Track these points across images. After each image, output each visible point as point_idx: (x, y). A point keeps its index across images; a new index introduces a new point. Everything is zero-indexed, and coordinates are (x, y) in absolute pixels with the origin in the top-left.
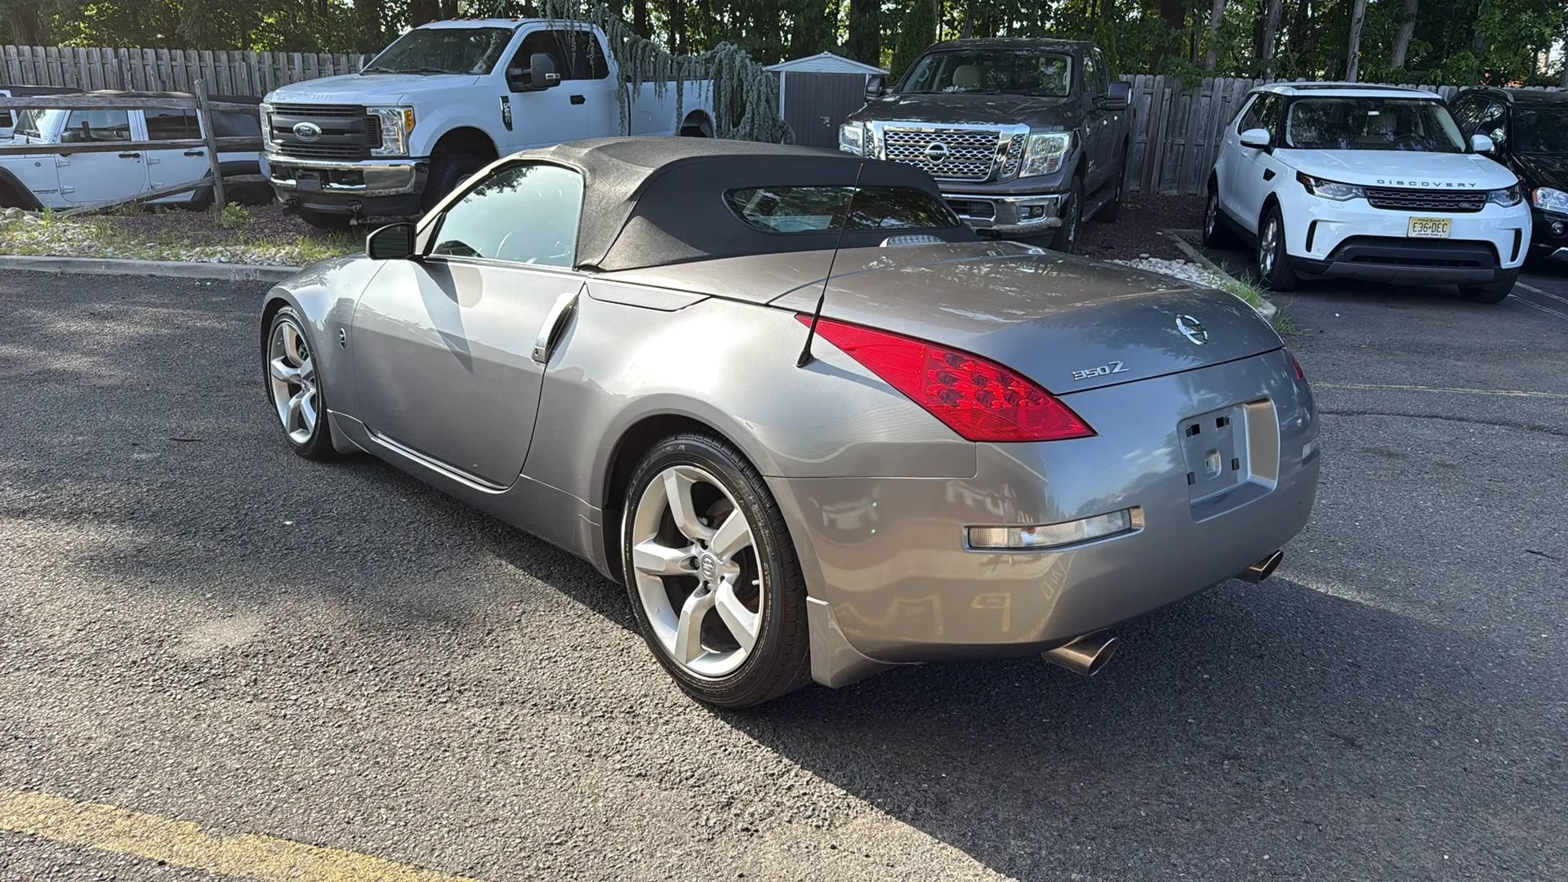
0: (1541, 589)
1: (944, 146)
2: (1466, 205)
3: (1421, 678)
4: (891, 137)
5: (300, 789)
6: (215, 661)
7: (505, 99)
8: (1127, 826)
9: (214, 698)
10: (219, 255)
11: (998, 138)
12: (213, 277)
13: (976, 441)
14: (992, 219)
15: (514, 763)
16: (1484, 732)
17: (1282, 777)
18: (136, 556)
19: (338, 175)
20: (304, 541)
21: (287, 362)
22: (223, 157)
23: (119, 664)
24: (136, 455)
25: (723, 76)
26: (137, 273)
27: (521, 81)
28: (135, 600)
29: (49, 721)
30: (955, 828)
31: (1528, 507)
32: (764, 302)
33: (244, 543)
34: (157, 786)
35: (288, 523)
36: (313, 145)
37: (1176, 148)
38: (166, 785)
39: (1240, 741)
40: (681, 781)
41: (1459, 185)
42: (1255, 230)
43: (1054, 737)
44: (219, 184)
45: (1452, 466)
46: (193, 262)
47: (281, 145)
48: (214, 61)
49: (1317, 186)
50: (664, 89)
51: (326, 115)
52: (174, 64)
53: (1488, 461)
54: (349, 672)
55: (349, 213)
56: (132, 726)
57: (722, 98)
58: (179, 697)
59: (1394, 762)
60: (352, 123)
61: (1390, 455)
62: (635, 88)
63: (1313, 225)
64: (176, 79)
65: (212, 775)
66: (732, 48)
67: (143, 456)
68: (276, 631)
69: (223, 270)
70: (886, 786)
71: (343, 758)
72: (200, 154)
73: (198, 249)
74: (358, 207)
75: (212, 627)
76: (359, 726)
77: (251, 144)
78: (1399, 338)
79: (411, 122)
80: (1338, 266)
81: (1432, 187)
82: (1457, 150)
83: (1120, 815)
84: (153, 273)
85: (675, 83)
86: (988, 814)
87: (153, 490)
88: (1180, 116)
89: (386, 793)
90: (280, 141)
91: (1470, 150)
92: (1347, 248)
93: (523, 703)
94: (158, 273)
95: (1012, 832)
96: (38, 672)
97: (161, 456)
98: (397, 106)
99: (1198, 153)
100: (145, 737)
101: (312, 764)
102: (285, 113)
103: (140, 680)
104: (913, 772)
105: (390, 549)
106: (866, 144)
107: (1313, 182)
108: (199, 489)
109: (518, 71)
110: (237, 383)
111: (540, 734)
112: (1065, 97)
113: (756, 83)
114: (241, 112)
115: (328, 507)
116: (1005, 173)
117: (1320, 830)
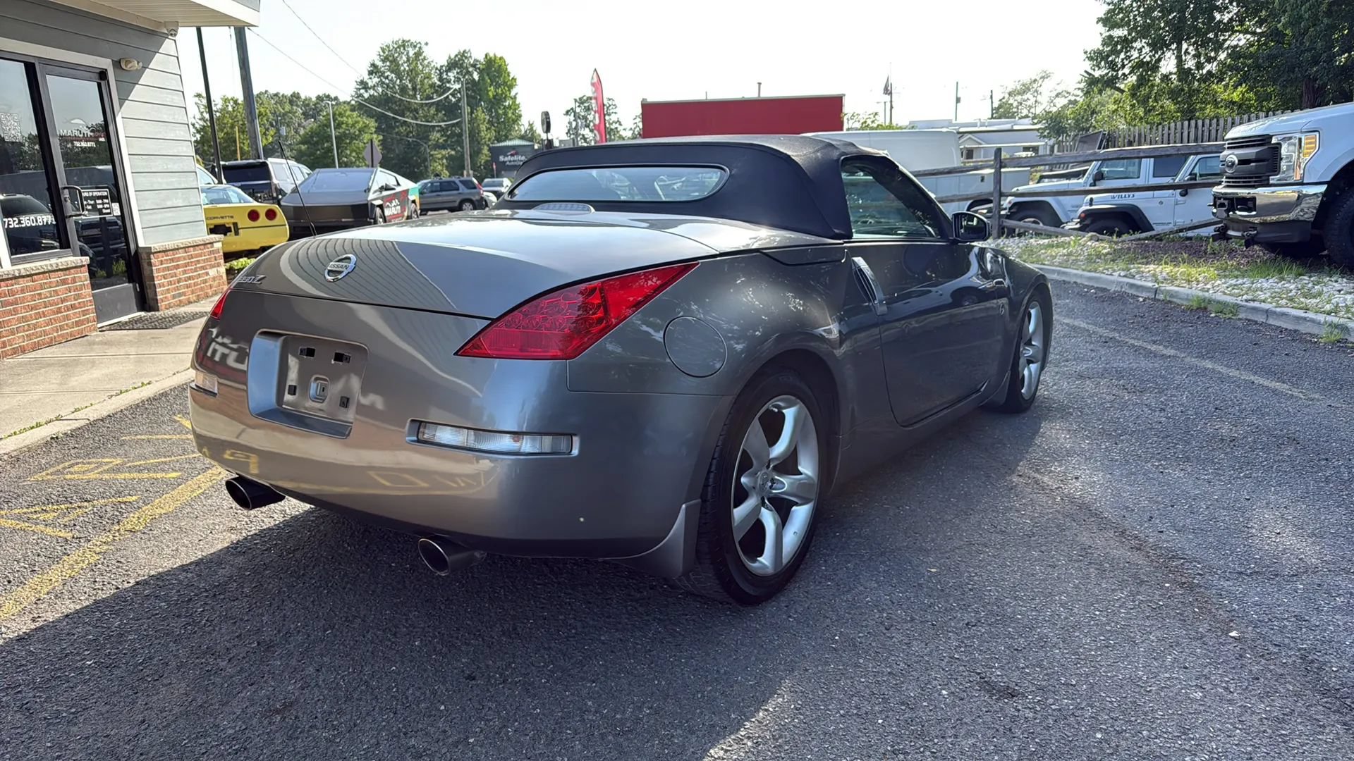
36: (1233, 175)
60: (1257, 152)
74: (1254, 233)
98: (1300, 132)
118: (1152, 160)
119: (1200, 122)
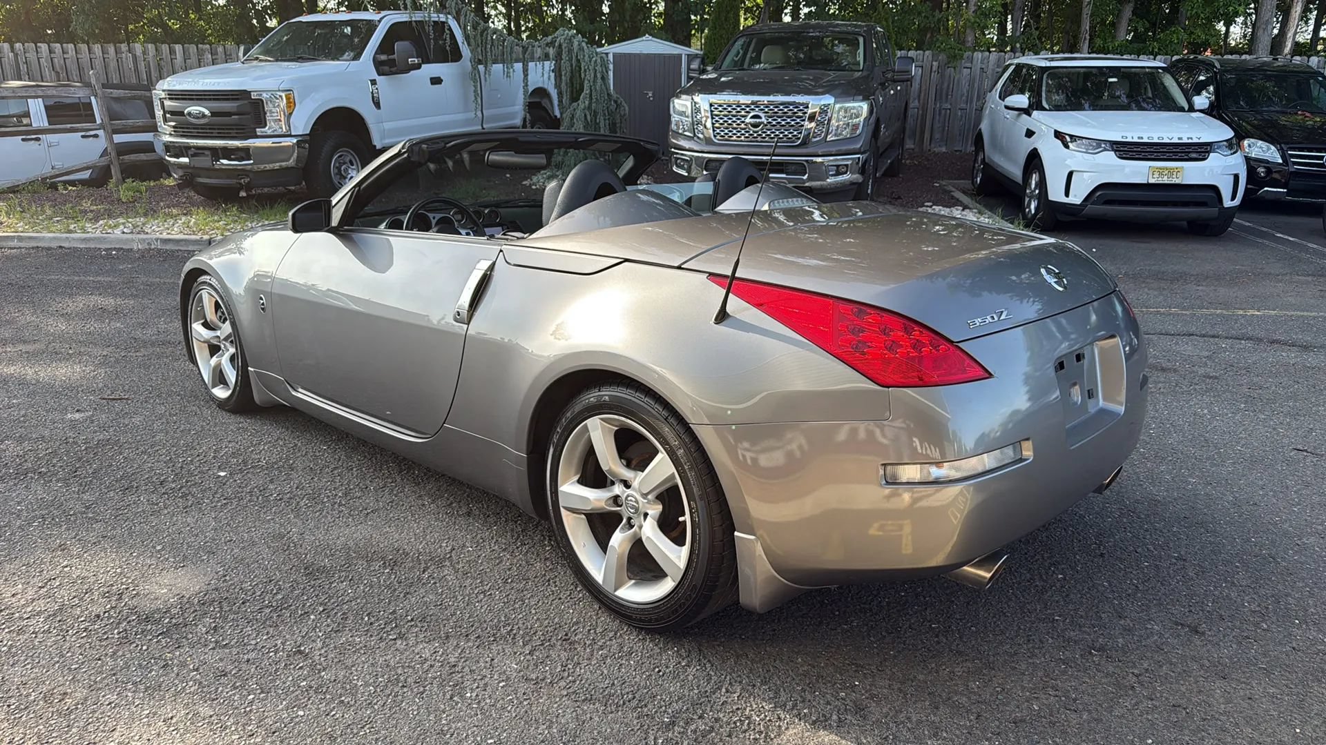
0: (1314, 482)
1: (762, 115)
2: (1194, 155)
3: (1237, 567)
4: (716, 109)
5: (274, 733)
6: (173, 611)
7: (374, 82)
8: (1024, 721)
9: (179, 647)
10: (122, 227)
11: (807, 107)
12: (117, 246)
13: (889, 387)
14: (805, 177)
15: (468, 695)
16: (1301, 614)
17: (1145, 665)
18: (84, 513)
19: (227, 153)
20: (240, 490)
21: (206, 325)
22: (118, 138)
23: (82, 619)
24: (69, 416)
25: (563, 57)
26: (46, 245)
27: (387, 65)
28: (90, 555)
29: (24, 679)
30: (876, 732)
31: (1285, 410)
32: (676, 265)
33: (184, 496)
34: (137, 738)
35: (222, 474)
36: (202, 127)
37: (943, 112)
38: (145, 736)
39: (1102, 634)
40: (624, 704)
41: (1188, 138)
42: (1020, 181)
43: (945, 640)
44: (116, 163)
45: (1216, 378)
46: (98, 234)
47: (174, 127)
48: (103, 53)
49: (1071, 142)
50: (511, 70)
51: (214, 99)
52: (65, 56)
53: (1244, 372)
54: (301, 615)
55: (239, 186)
56: (104, 678)
57: (563, 77)
58: (145, 648)
59: (1234, 646)
60: (238, 106)
61: (1163, 370)
62: (486, 69)
63: (1070, 175)
64: (69, 70)
65: (188, 724)
66: (570, 33)
67: (77, 416)
68: (228, 578)
69: (127, 240)
70: (809, 697)
71: (309, 699)
72: (96, 136)
73: (101, 222)
74: (247, 180)
75: (167, 578)
76: (318, 667)
77: (143, 127)
78: (1148, 268)
79: (291, 104)
80: (1091, 209)
81: (1166, 141)
82: (1182, 109)
83: (1017, 710)
84: (63, 245)
85: (520, 65)
86: (902, 717)
87: (90, 447)
88: (945, 85)
89: (355, 731)
90: (173, 124)
91: (1192, 109)
92: (1099, 193)
93: (467, 636)
94: (66, 245)
95: (926, 732)
96: (7, 630)
97: (93, 416)
98: (279, 91)
99: (962, 116)
100: (118, 689)
101: (280, 707)
102: (176, 99)
103: (105, 633)
104: (829, 682)
105: (320, 494)
106: (694, 115)
107: (1068, 139)
108: (134, 445)
109: (383, 57)
110: (153, 344)
111: (488, 665)
112: (859, 71)
113: (592, 63)
114: (134, 98)
115: (257, 457)
116: (815, 137)
117: (1187, 713)
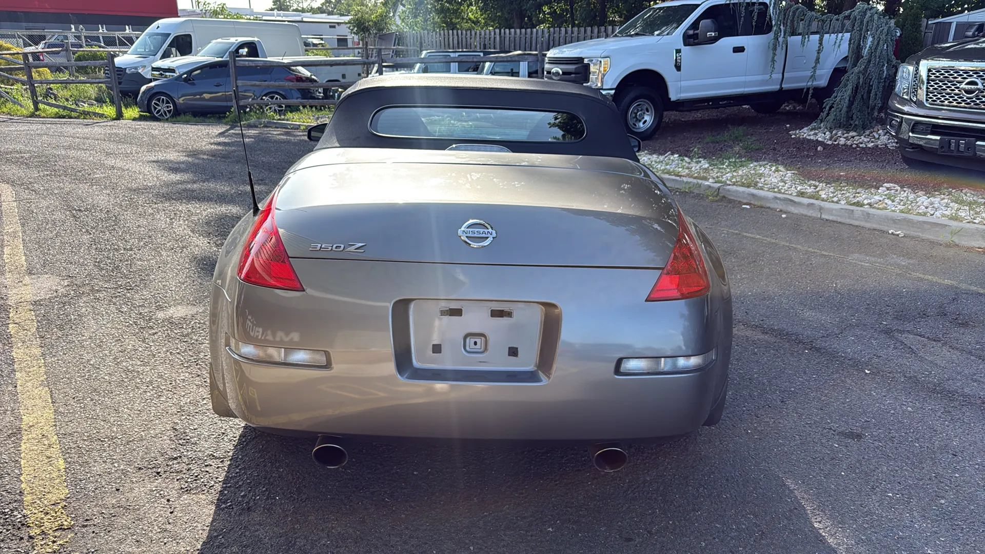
1: (979, 81)
4: (934, 74)
7: (679, 51)
27: (691, 39)
50: (808, 40)
51: (566, 64)
60: (576, 68)
79: (607, 67)
85: (817, 36)
98: (600, 57)
102: (552, 63)
106: (914, 80)
109: (692, 32)
118: (457, 64)
119: (460, 32)
